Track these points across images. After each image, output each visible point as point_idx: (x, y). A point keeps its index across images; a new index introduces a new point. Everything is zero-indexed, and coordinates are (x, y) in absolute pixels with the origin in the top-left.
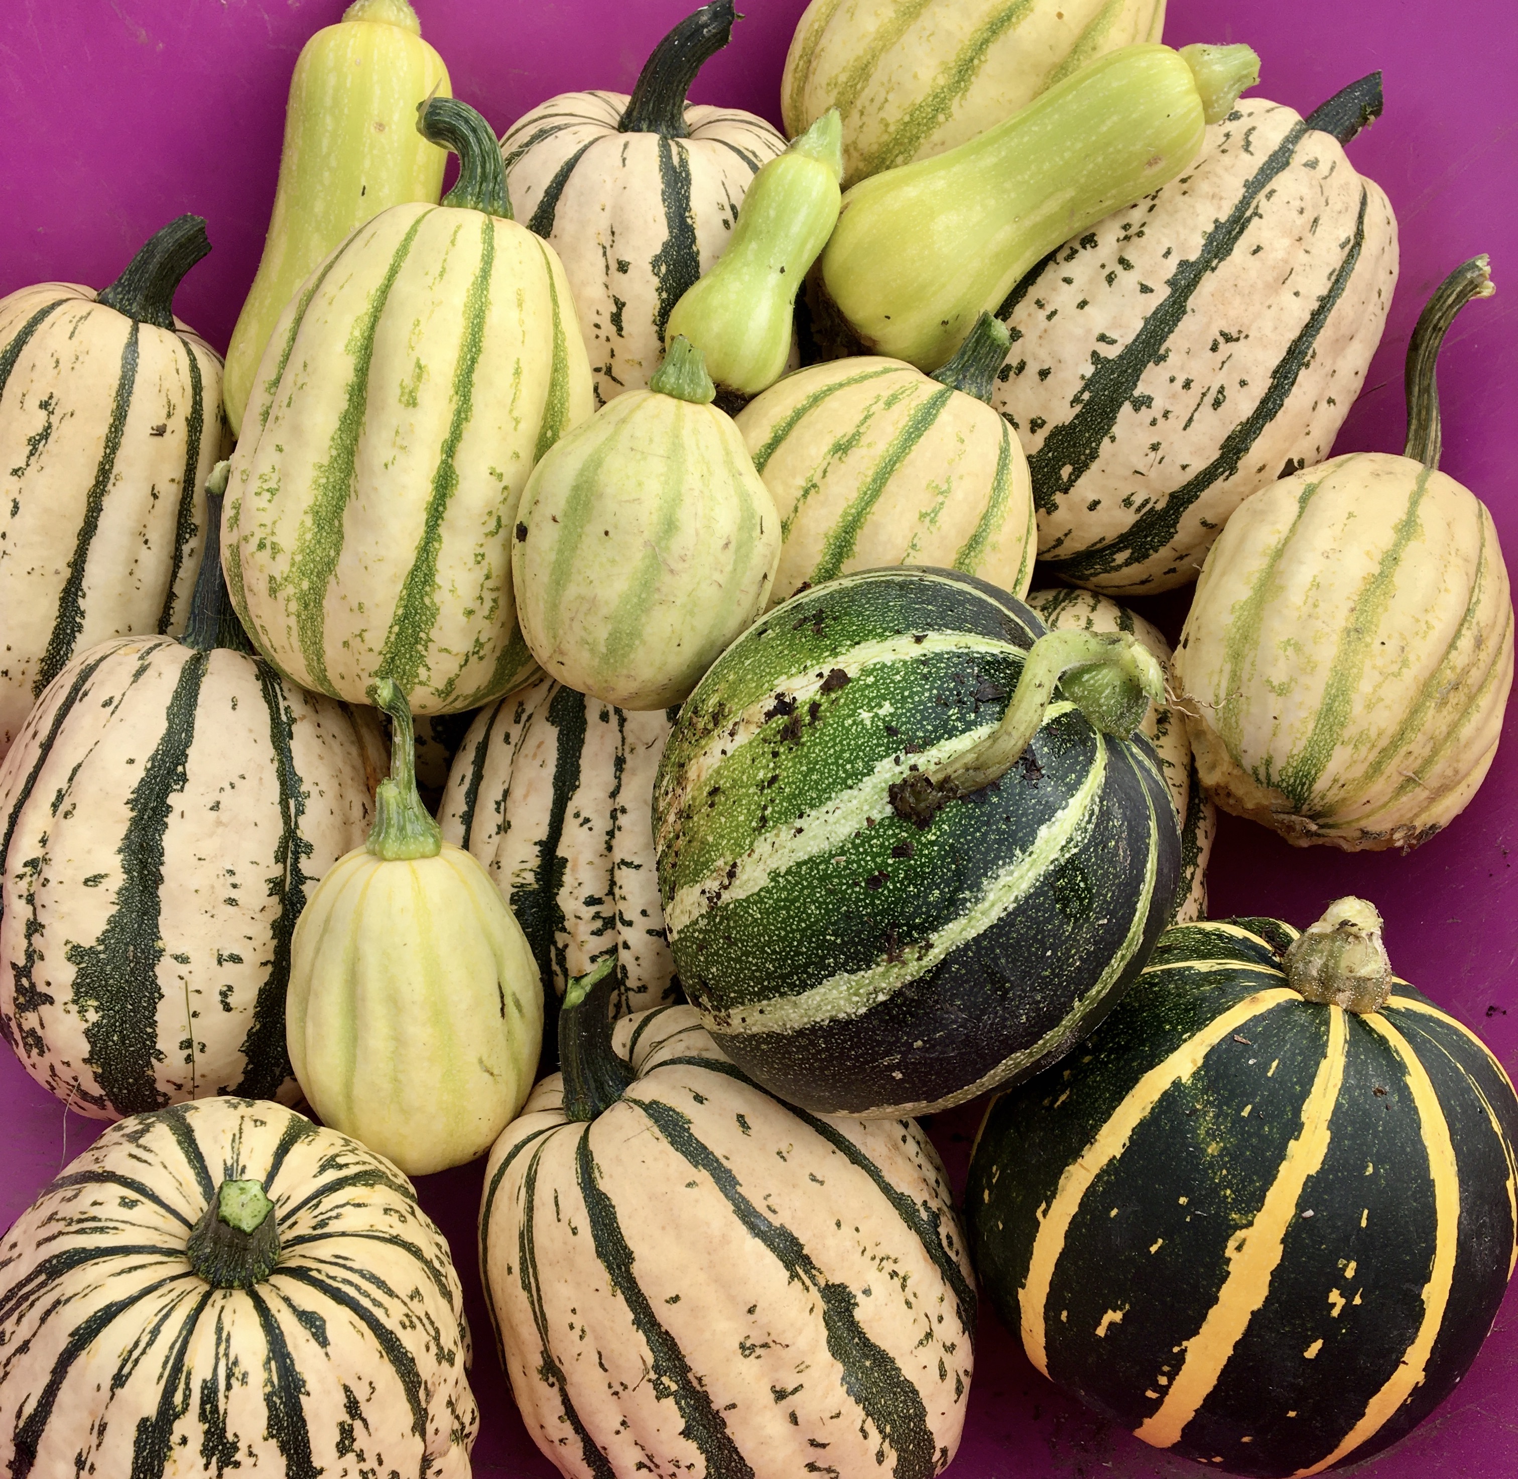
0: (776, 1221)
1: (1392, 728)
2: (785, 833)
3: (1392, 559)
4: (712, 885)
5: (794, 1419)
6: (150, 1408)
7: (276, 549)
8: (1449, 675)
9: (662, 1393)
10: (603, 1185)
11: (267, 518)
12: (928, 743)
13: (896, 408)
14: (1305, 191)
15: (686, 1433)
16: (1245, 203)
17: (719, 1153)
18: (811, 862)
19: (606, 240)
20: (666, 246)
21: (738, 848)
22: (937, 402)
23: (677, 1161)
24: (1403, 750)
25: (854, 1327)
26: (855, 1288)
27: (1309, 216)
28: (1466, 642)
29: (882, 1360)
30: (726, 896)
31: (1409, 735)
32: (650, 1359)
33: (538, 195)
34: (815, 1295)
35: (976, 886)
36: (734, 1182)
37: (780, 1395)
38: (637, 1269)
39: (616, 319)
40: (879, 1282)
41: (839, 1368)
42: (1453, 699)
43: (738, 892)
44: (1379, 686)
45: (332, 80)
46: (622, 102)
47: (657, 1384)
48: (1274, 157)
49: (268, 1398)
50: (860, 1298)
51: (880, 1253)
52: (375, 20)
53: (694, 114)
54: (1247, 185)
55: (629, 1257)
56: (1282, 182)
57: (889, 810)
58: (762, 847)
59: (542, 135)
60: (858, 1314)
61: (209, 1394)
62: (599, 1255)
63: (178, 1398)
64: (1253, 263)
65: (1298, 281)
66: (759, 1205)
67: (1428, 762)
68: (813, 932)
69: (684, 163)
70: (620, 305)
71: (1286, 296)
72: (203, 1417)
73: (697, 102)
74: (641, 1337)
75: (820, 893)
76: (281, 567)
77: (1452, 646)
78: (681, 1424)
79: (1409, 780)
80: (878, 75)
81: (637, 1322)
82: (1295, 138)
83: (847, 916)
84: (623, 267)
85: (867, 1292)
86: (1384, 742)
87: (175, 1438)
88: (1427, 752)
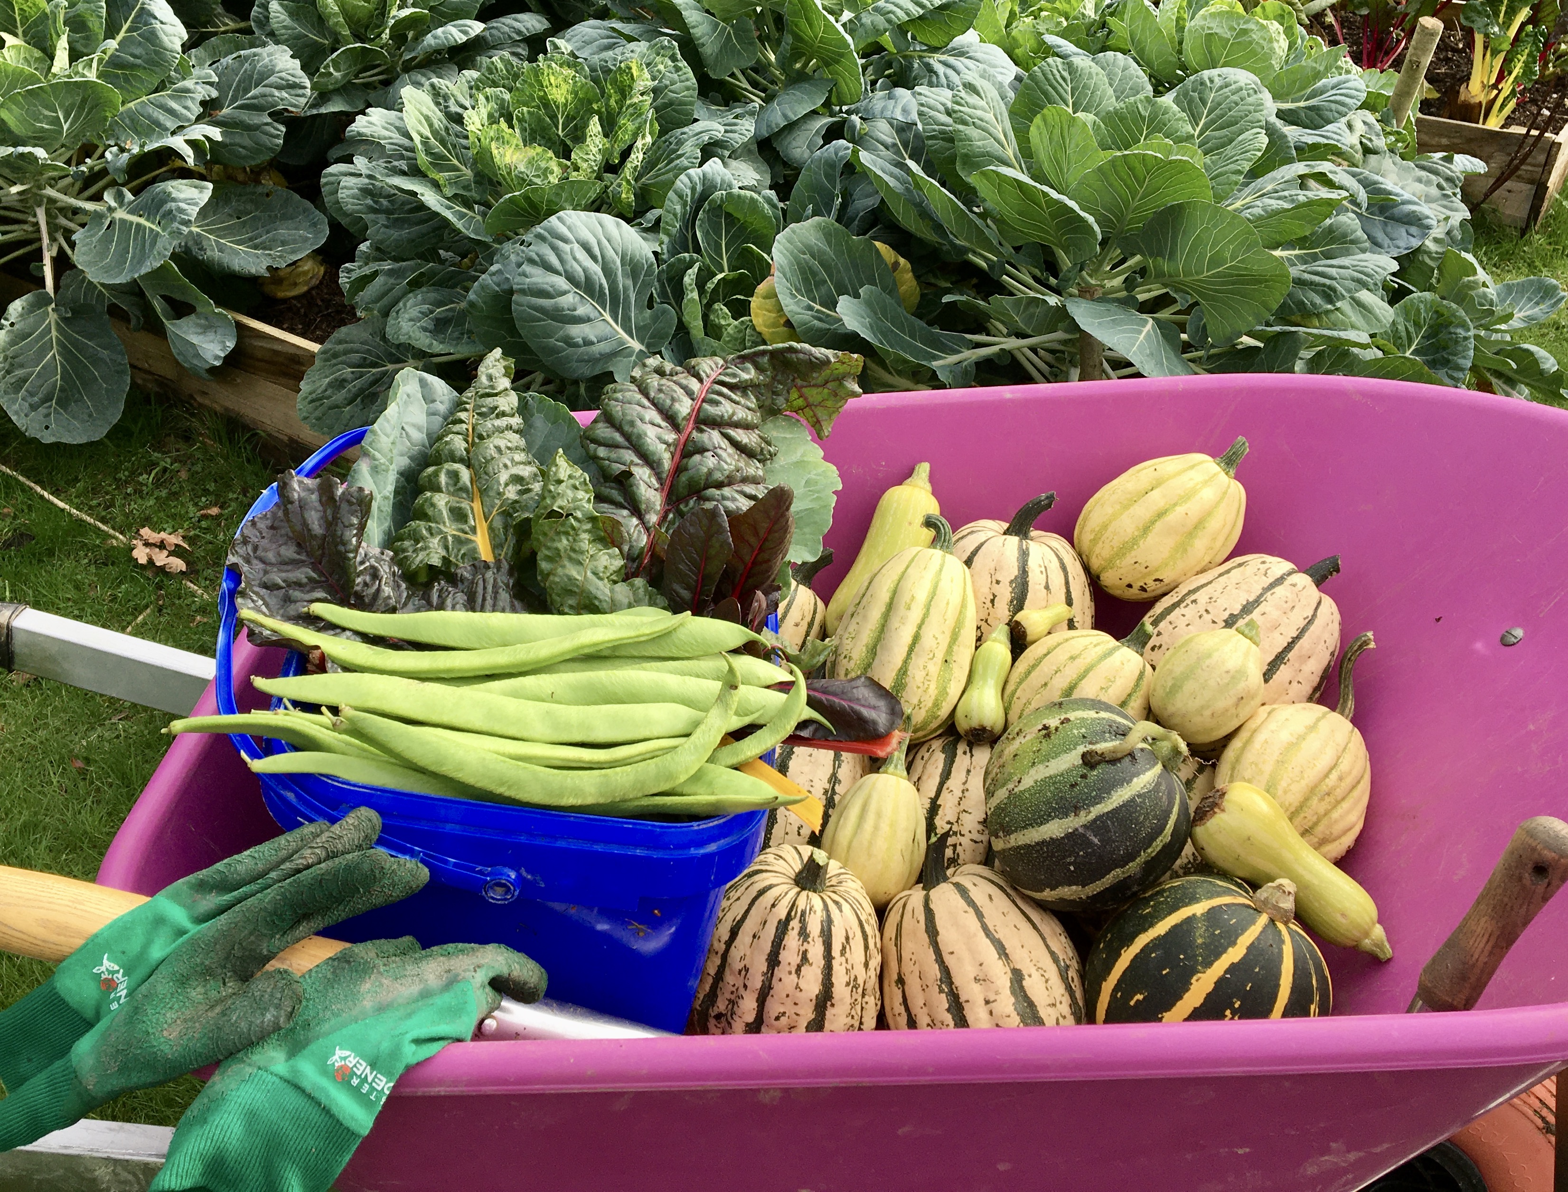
0: (997, 936)
1: (1296, 804)
2: (1041, 767)
3: (1302, 738)
4: (1010, 786)
5: (991, 1013)
6: (783, 916)
7: (850, 658)
8: (1324, 788)
9: (941, 991)
10: (932, 906)
11: (849, 647)
12: (1097, 743)
13: (1098, 648)
14: (1289, 595)
15: (948, 1010)
16: (1261, 595)
17: (979, 904)
18: (1050, 777)
19: (993, 572)
20: (1016, 577)
21: (1023, 773)
22: (1115, 649)
23: (962, 903)
24: (1302, 815)
25: (1022, 988)
26: (1025, 972)
27: (1290, 605)
28: (1334, 776)
29: (1031, 1005)
30: (1016, 790)
31: (1305, 809)
32: (939, 977)
33: (968, 554)
34: (1008, 969)
35: (1109, 793)
36: (983, 916)
37: (987, 1002)
38: (939, 939)
39: (992, 601)
40: (1036, 975)
41: (1013, 1000)
42: (1328, 799)
43: (1021, 787)
44: (1289, 785)
45: (895, 505)
46: (1006, 525)
47: (940, 987)
48: (1277, 580)
49: (822, 922)
50: (1026, 977)
51: (1039, 965)
52: (915, 486)
53: (1034, 533)
54: (1263, 589)
55: (937, 933)
56: (1279, 590)
57: (1081, 762)
58: (1032, 772)
59: (972, 532)
60: (1024, 983)
61: (803, 913)
62: (926, 931)
63: (793, 914)
64: (1262, 618)
65: (1282, 629)
66: (991, 928)
67: (1316, 824)
68: (1048, 802)
69: (1027, 549)
70: (995, 596)
71: (1276, 634)
72: (800, 921)
73: (1036, 529)
74: (937, 966)
75: (1052, 788)
76: (852, 665)
77: (1327, 776)
78: (947, 1006)
79: (1307, 830)
80: (1111, 529)
81: (936, 960)
82: (1290, 574)
83: (1061, 798)
84: (998, 582)
85: (1030, 976)
86: (1292, 809)
87: (790, 927)
88: (1314, 819)
